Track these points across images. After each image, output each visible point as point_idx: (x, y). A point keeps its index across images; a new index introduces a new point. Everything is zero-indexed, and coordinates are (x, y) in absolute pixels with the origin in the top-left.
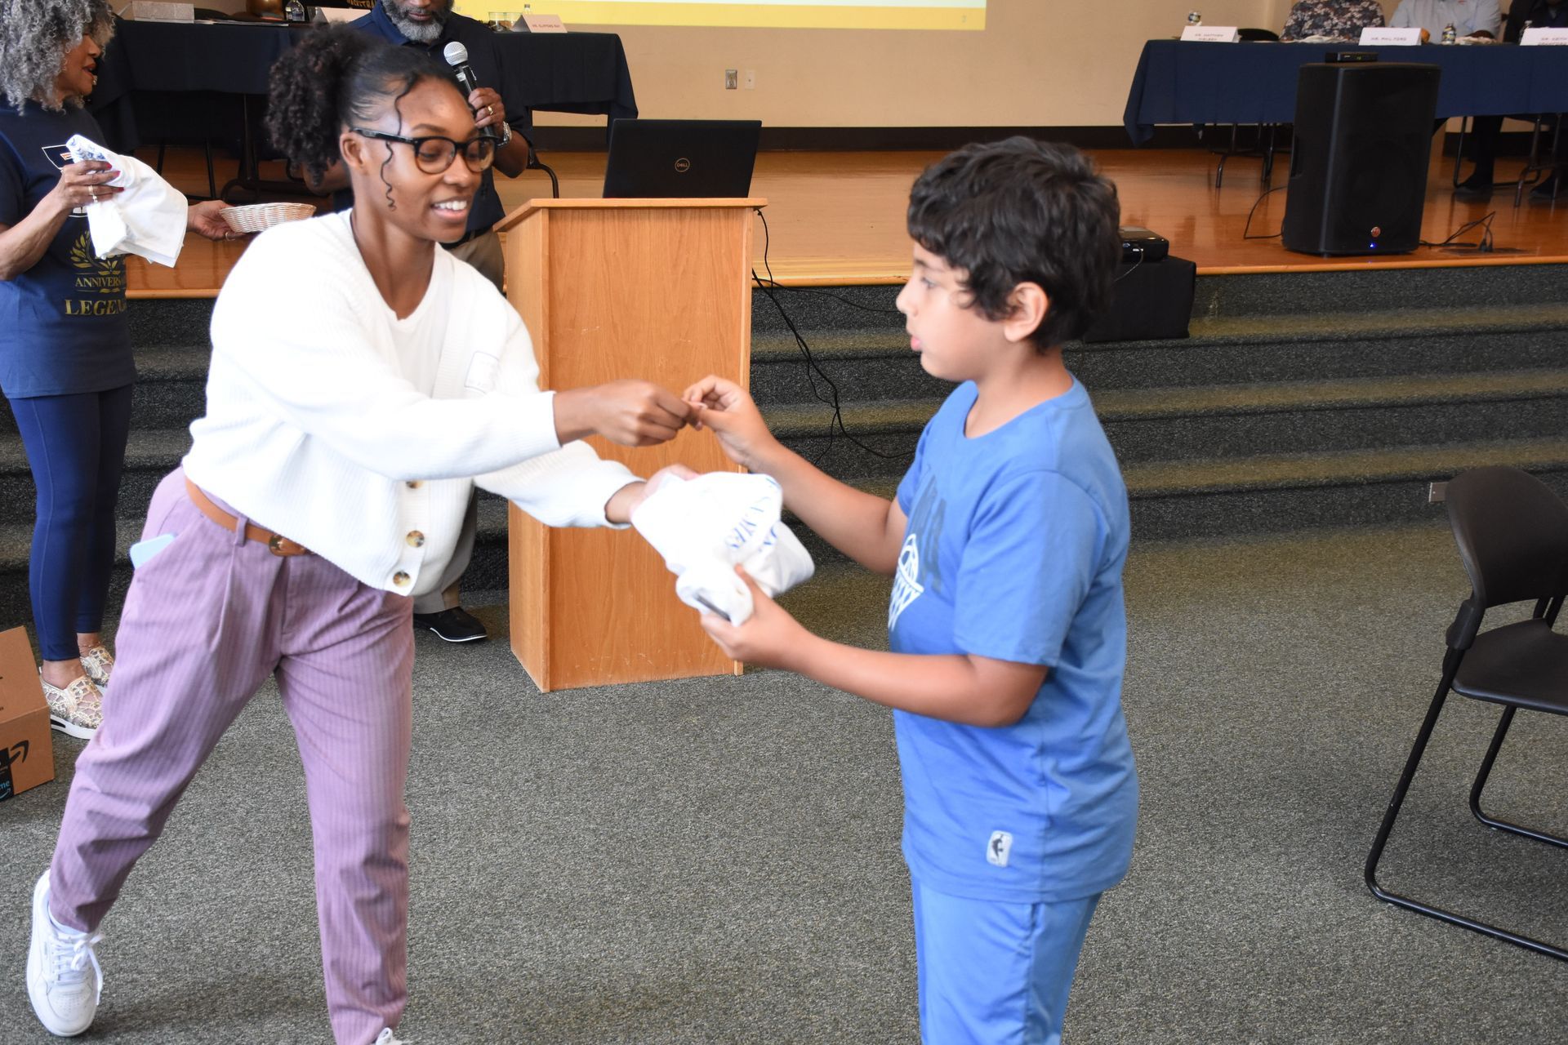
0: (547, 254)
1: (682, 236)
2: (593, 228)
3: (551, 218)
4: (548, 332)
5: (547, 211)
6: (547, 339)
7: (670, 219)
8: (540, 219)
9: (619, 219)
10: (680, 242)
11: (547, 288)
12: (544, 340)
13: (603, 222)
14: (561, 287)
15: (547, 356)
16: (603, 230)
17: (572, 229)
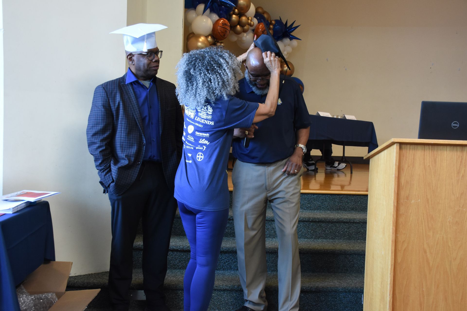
0: (398, 164)
1: (462, 159)
2: (419, 153)
3: (400, 148)
4: (396, 201)
5: (398, 144)
6: (396, 204)
7: (457, 150)
8: (395, 148)
9: (432, 150)
10: (461, 162)
11: (397, 180)
12: (394, 205)
13: (424, 151)
14: (403, 181)
15: (395, 213)
16: (424, 155)
17: (409, 153)
